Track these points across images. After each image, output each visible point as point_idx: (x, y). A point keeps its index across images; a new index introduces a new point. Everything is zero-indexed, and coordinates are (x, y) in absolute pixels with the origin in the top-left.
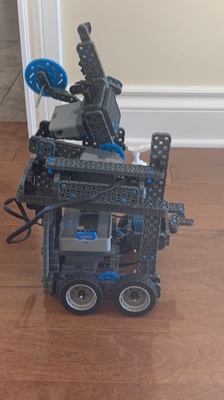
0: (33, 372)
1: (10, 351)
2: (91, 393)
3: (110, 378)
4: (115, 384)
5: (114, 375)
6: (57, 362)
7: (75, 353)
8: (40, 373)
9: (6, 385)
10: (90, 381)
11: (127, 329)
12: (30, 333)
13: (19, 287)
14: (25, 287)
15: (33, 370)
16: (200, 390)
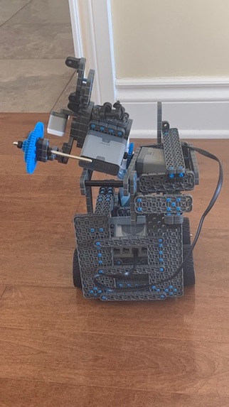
0: (62, 375)
1: (43, 352)
2: (113, 399)
3: (133, 385)
4: (137, 391)
5: (137, 382)
6: (85, 366)
7: (103, 358)
8: (68, 376)
9: (35, 386)
10: (113, 387)
11: (156, 335)
12: (63, 336)
13: (58, 287)
14: (64, 288)
15: (63, 373)
16: (219, 402)
